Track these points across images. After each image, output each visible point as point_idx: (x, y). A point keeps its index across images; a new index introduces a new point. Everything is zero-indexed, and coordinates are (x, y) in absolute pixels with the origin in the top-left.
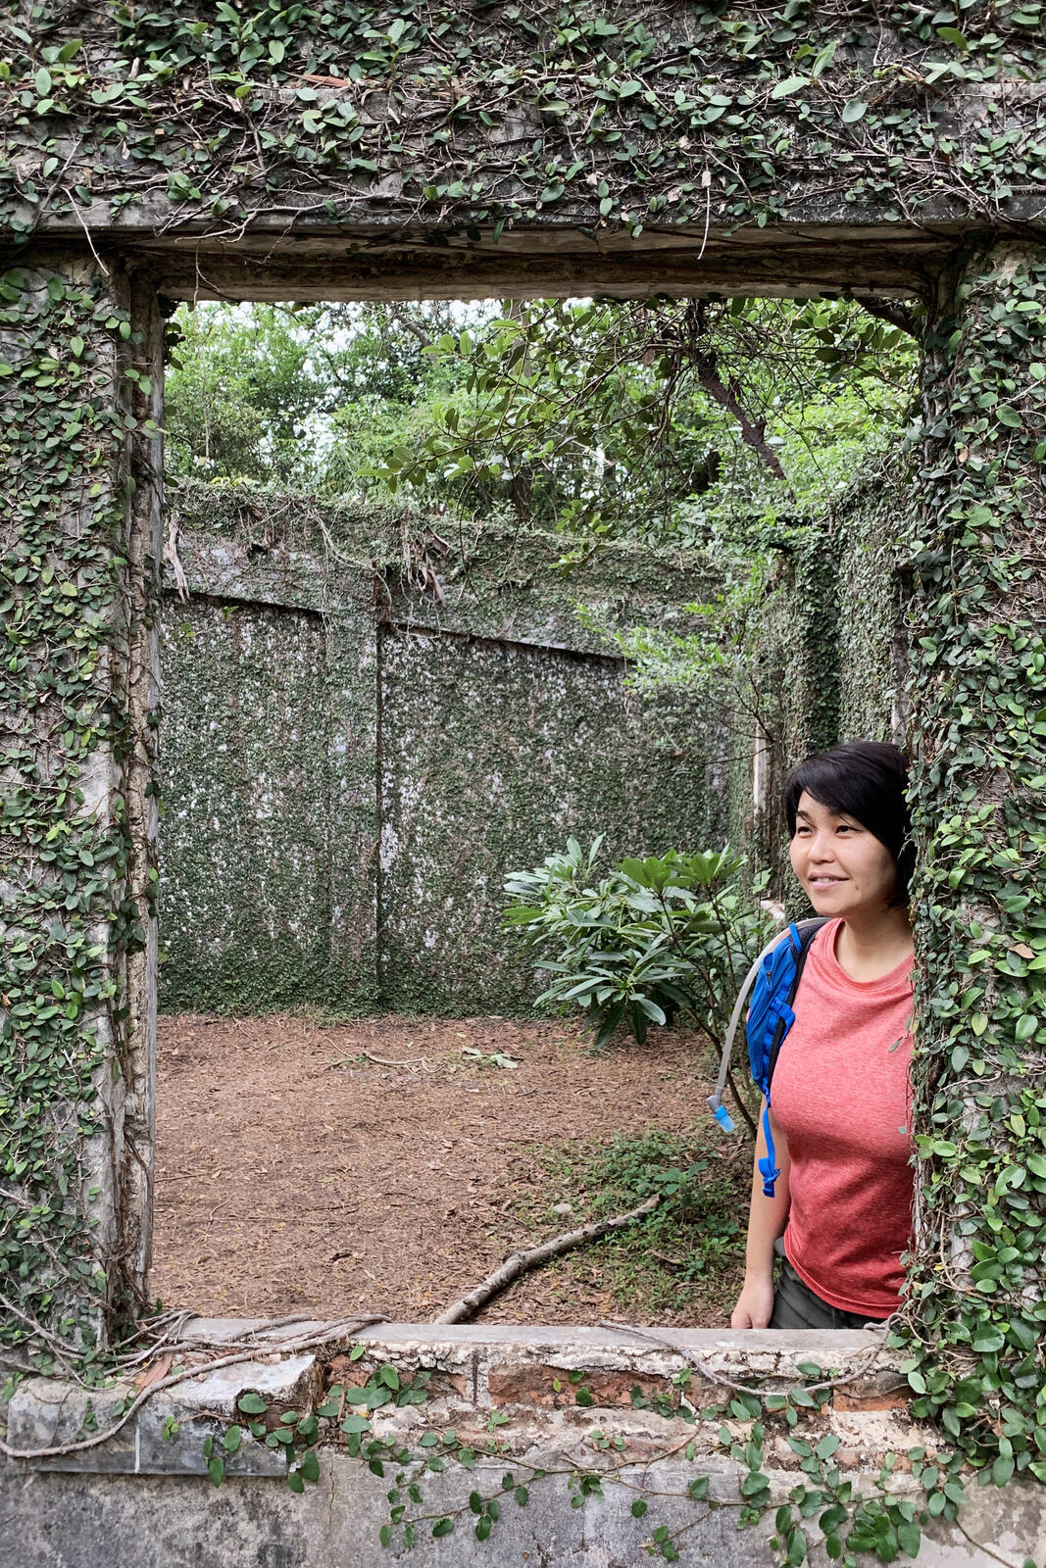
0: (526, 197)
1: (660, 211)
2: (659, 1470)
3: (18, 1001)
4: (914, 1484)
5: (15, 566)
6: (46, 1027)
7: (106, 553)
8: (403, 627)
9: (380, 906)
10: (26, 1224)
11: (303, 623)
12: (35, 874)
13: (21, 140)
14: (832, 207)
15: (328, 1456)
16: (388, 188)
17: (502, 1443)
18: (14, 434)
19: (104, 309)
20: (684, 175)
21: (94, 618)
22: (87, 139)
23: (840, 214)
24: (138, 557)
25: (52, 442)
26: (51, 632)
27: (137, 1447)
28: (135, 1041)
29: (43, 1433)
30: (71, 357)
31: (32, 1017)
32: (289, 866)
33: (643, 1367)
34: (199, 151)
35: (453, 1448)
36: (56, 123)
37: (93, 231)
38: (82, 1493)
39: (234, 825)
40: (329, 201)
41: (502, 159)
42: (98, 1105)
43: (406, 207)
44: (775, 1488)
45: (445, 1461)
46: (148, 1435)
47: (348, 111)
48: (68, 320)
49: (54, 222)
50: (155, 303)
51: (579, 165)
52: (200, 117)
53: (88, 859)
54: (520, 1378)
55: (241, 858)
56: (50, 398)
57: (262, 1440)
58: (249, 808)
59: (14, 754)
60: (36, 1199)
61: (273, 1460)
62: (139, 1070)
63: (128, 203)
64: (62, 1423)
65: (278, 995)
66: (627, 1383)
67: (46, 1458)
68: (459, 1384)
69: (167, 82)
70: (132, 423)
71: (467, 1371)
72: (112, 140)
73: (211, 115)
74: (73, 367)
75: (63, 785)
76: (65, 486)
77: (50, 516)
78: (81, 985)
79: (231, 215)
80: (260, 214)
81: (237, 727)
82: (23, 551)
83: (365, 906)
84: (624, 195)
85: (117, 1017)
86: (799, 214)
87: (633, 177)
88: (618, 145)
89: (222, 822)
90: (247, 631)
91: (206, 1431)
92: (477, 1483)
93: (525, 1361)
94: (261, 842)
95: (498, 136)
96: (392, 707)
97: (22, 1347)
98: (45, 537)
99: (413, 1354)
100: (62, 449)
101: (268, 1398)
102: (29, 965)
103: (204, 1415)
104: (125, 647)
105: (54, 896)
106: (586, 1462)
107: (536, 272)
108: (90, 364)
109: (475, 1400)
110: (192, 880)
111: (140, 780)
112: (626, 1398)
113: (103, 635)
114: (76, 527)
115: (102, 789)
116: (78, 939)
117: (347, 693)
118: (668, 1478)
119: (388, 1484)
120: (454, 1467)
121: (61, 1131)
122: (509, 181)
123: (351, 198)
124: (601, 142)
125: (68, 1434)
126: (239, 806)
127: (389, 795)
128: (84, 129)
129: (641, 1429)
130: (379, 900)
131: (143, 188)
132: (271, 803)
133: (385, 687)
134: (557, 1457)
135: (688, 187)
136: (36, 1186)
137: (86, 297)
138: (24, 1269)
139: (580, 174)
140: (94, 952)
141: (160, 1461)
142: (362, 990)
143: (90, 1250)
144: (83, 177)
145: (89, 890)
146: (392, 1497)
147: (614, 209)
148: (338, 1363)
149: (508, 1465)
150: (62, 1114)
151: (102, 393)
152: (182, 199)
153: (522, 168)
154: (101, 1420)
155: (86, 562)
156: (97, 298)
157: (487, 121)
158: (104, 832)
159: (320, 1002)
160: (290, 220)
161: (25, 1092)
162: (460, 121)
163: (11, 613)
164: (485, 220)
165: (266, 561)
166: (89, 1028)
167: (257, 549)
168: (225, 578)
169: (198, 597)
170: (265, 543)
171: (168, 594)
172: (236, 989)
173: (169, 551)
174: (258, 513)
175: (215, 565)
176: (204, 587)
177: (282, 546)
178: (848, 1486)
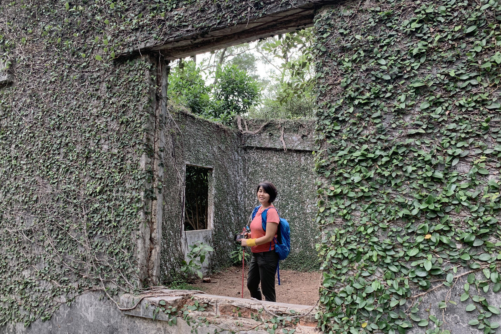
0: (214, 23)
1: (241, 19)
2: (250, 332)
3: (127, 208)
5: (131, 118)
6: (131, 214)
7: (146, 113)
10: (126, 258)
12: (131, 181)
13: (131, 35)
14: (277, 8)
15: (179, 319)
16: (190, 28)
17: (215, 321)
19: (147, 63)
20: (245, 10)
21: (143, 127)
22: (141, 31)
23: (279, 10)
26: (136, 130)
27: (141, 310)
28: (153, 220)
29: (125, 305)
30: (141, 75)
31: (129, 212)
33: (252, 307)
34: (158, 29)
35: (205, 321)
36: (137, 30)
37: (140, 49)
38: (134, 322)
39: (301, 214)
40: (178, 33)
41: (210, 16)
42: (140, 232)
45: (203, 324)
46: (143, 308)
47: (182, 14)
48: (140, 67)
49: (136, 49)
51: (224, 13)
52: (158, 22)
53: (139, 177)
55: (303, 224)
57: (164, 311)
58: (305, 209)
59: (129, 156)
60: (128, 253)
61: (166, 317)
63: (147, 42)
64: (129, 303)
66: (250, 312)
67: (125, 310)
68: (213, 308)
69: (154, 17)
70: (152, 86)
71: (214, 305)
72: (144, 30)
74: (141, 77)
75: (137, 162)
76: (139, 101)
77: (137, 107)
78: (137, 204)
79: (162, 40)
80: (168, 39)
81: (300, 186)
82: (132, 114)
84: (233, 17)
85: (146, 213)
86: (270, 12)
87: (234, 13)
89: (297, 213)
90: (303, 159)
91: (153, 308)
92: (209, 331)
93: (227, 303)
94: (308, 220)
95: (210, 12)
97: (125, 285)
99: (203, 299)
101: (166, 302)
102: (129, 200)
103: (153, 305)
104: (152, 133)
105: (134, 186)
106: (234, 328)
108: (144, 75)
109: (216, 313)
111: (157, 162)
112: (250, 316)
113: (144, 130)
114: (141, 108)
115: (145, 163)
116: (138, 194)
119: (191, 328)
120: (205, 325)
121: (133, 237)
122: (211, 20)
123: (182, 32)
125: (129, 305)
126: (302, 209)
128: (140, 30)
129: (248, 322)
131: (149, 39)
132: (311, 208)
134: (226, 326)
135: (246, 12)
136: (128, 249)
138: (126, 268)
139: (224, 15)
140: (139, 197)
141: (145, 314)
143: (137, 265)
144: (140, 39)
145: (140, 183)
146: (192, 332)
147: (231, 21)
148: (188, 300)
149: (216, 327)
150: (134, 233)
151: (146, 81)
153: (214, 17)
154: (135, 303)
155: (142, 115)
156: (145, 62)
157: (207, 9)
158: (144, 172)
160: (173, 39)
161: (127, 229)
162: (202, 10)
163: (130, 127)
164: (207, 30)
165: (307, 139)
166: (139, 214)
167: (304, 136)
168: (296, 144)
169: (289, 150)
170: (306, 134)
171: (282, 150)
172: (303, 263)
173: (281, 139)
174: (304, 126)
175: (293, 141)
176: (291, 148)
177: (311, 134)
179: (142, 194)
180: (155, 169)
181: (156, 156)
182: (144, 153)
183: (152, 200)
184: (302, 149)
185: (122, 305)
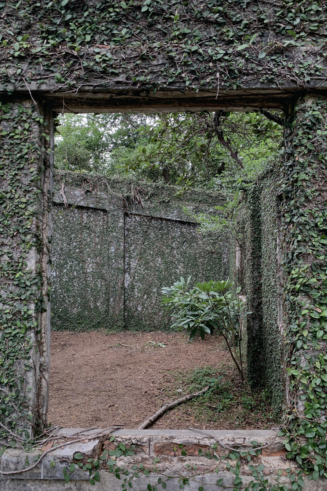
0: (164, 81)
1: (204, 85)
2: (207, 476)
3: (6, 328)
4: (288, 480)
5: (7, 193)
6: (15, 336)
7: (35, 189)
8: (131, 214)
9: (125, 298)
10: (8, 399)
11: (102, 213)
12: (12, 288)
13: (10, 64)
14: (256, 83)
15: (103, 473)
16: (122, 78)
17: (158, 468)
18: (7, 152)
19: (35, 115)
20: (211, 74)
21: (31, 209)
22: (30, 63)
23: (259, 86)
24: (45, 190)
25: (19, 155)
26: (18, 213)
27: (42, 470)
28: (43, 340)
29: (12, 466)
30: (25, 129)
31: (10, 333)
32: (97, 286)
33: (202, 443)
34: (64, 67)
35: (142, 470)
36: (21, 59)
37: (32, 91)
39: (81, 274)
40: (103, 82)
41: (156, 69)
42: (31, 361)
43: (127, 84)
44: (244, 483)
45: (140, 474)
46: (45, 467)
47: (109, 55)
48: (24, 118)
49: (20, 89)
50: (52, 114)
51: (179, 71)
52: (65, 57)
53: (28, 283)
54: (163, 447)
55: (83, 284)
56: (18, 142)
57: (81, 468)
58: (85, 269)
59: (6, 251)
60: (11, 391)
61: (85, 474)
62: (44, 349)
63: (42, 83)
64: (18, 463)
65: (94, 325)
66: (197, 448)
67: (13, 474)
68: (144, 449)
69: (54, 47)
70: (43, 149)
71: (147, 445)
72: (38, 64)
73: (67, 56)
74: (25, 132)
75: (21, 260)
76: (23, 168)
77: (18, 177)
78: (26, 323)
79: (74, 86)
80: (83, 86)
81: (82, 244)
82: (9, 188)
83: (120, 298)
84: (193, 80)
85: (37, 333)
86: (246, 86)
87: (196, 75)
88: (191, 65)
89: (77, 273)
90: (85, 216)
91: (64, 465)
92: (150, 481)
93: (165, 441)
94: (89, 279)
95: (155, 63)
96: (128, 238)
97: (6, 438)
98: (17, 184)
99: (130, 439)
100: (21, 157)
101: (84, 454)
102: (10, 317)
103: (63, 460)
104: (41, 218)
105: (18, 295)
106: (184, 474)
107: (167, 104)
108: (31, 131)
109: (149, 454)
110: (68, 290)
111: (45, 259)
112: (197, 453)
113: (33, 214)
114: (26, 181)
115: (33, 261)
116: (25, 309)
117: (114, 234)
118: (210, 479)
119: (122, 482)
120: (143, 476)
121: (19, 369)
122: (158, 76)
123: (110, 81)
124: (186, 64)
125: (20, 467)
126: (82, 268)
127: (128, 264)
128: (29, 61)
129: (202, 463)
130: (124, 296)
131: (47, 78)
132: (92, 267)
133: (126, 232)
134: (175, 472)
135: (212, 77)
136: (11, 387)
137: (30, 111)
138: (7, 413)
139: (180, 74)
140: (30, 312)
141: (49, 475)
142: (119, 324)
143: (28, 407)
144: (29, 75)
145: (28, 293)
146: (123, 486)
147: (190, 84)
148: (106, 442)
149: (160, 475)
150: (19, 363)
151: (34, 140)
152: (59, 81)
153: (162, 72)
154: (30, 462)
155: (29, 192)
156: (33, 112)
157: (152, 58)
158: (34, 275)
159: (107, 327)
160: (92, 88)
161: (8, 357)
162: (143, 58)
163: (6, 207)
164: (151, 88)
165: (91, 195)
166: (28, 336)
167: (88, 191)
168: (78, 200)
169: (70, 205)
170: (90, 189)
171: (61, 205)
172: (81, 323)
173: (62, 192)
174: (88, 181)
175: (75, 196)
176: (72, 203)
177: (95, 190)
178: (267, 481)
179: (33, 306)
180: (44, 269)
181: (45, 249)
182: (34, 248)
183: (42, 312)
184: (85, 206)
185: (7, 467)
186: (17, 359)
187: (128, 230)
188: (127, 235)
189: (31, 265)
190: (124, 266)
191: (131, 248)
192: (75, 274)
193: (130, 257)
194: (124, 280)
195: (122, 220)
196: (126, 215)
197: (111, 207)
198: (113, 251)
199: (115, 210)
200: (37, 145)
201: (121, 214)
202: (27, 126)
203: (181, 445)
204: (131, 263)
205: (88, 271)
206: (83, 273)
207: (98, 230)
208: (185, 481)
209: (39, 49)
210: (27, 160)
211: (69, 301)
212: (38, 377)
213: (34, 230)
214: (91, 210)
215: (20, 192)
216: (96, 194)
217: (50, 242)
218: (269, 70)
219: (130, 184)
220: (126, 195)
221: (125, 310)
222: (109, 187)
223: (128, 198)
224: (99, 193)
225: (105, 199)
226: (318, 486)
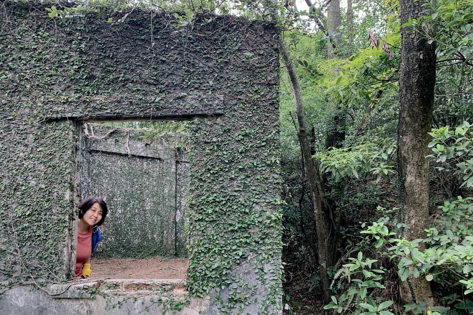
0: (127, 112)
1: (146, 113)
2: (146, 297)
3: (55, 227)
4: (184, 299)
5: (57, 163)
6: (58, 231)
7: (70, 161)
8: (181, 162)
9: (176, 231)
10: (54, 260)
11: (158, 161)
12: (58, 208)
13: (59, 106)
15: (98, 296)
16: (109, 111)
17: (123, 294)
18: (57, 145)
19: (71, 127)
20: (149, 108)
21: (68, 171)
22: (68, 105)
24: (76, 161)
25: (63, 146)
26: (62, 173)
27: (69, 294)
28: (73, 234)
29: (55, 291)
30: (66, 134)
31: (56, 229)
32: (154, 221)
33: (147, 283)
34: (83, 106)
35: (116, 295)
36: (64, 103)
37: (68, 117)
38: (61, 302)
39: (141, 211)
40: (100, 113)
41: (124, 107)
42: (66, 242)
43: (111, 113)
44: (163, 300)
46: (70, 292)
47: (103, 101)
48: (66, 129)
49: (63, 116)
50: (80, 124)
51: (134, 108)
52: (83, 102)
53: (65, 206)
54: (128, 285)
55: (142, 219)
56: (63, 139)
57: (87, 292)
58: (145, 207)
59: (56, 191)
60: (56, 257)
61: (88, 295)
62: (74, 239)
63: (74, 113)
64: (58, 290)
65: (151, 253)
66: (145, 286)
67: (55, 295)
68: (120, 287)
69: (80, 97)
70: (75, 142)
71: (121, 285)
72: (71, 105)
73: (85, 102)
74: (66, 135)
75: (62, 195)
76: (64, 152)
77: (62, 156)
78: (64, 224)
79: (87, 115)
80: (91, 114)
81: (142, 187)
82: (58, 161)
83: (172, 230)
84: (141, 111)
85: (69, 230)
87: (141, 109)
88: (140, 105)
90: (145, 164)
91: (79, 291)
92: (119, 300)
93: (130, 283)
94: (147, 215)
96: (179, 181)
97: (53, 279)
98: (61, 159)
99: (113, 282)
100: (64, 147)
101: (88, 286)
102: (56, 221)
103: (79, 289)
104: (73, 175)
105: (61, 211)
106: (136, 296)
108: (69, 135)
109: (122, 290)
110: (131, 225)
111: (75, 194)
112: (145, 288)
113: (69, 173)
114: (66, 158)
115: (68, 195)
116: (64, 217)
117: (168, 178)
118: (148, 298)
119: (106, 300)
120: (116, 297)
121: (60, 246)
122: (125, 110)
123: (104, 112)
124: (137, 104)
125: (59, 292)
126: (142, 206)
127: (179, 203)
129: (144, 292)
130: (175, 229)
131: (76, 111)
132: (150, 205)
133: (178, 176)
134: (131, 295)
135: (150, 110)
136: (56, 254)
137: (68, 126)
138: (54, 267)
140: (65, 219)
141: (71, 296)
142: (171, 252)
143: (64, 265)
144: (67, 110)
145: (66, 210)
146: (107, 302)
148: (102, 284)
149: (124, 297)
150: (60, 244)
151: (70, 139)
152: (81, 113)
153: (127, 108)
154: (63, 289)
155: (67, 163)
156: (70, 125)
157: (122, 102)
158: (68, 202)
159: (161, 255)
160: (96, 115)
161: (55, 241)
162: (119, 102)
163: (56, 170)
164: (122, 114)
165: (150, 147)
166: (65, 231)
167: (147, 144)
168: (140, 151)
169: (133, 156)
170: (149, 143)
171: (126, 155)
172: (141, 252)
173: (127, 145)
175: (137, 148)
176: (135, 154)
177: (153, 143)
178: (174, 299)
179: (67, 217)
180: (74, 199)
182: (69, 189)
183: (73, 220)
184: (145, 156)
185: (52, 292)
186: (59, 241)
187: (180, 174)
188: (178, 179)
189: (67, 197)
190: (176, 204)
191: (182, 190)
192: (137, 211)
193: (181, 197)
194: (175, 216)
195: (174, 167)
196: (177, 162)
197: (165, 157)
198: (167, 192)
199: (169, 159)
200: (71, 141)
201: (174, 162)
202: (67, 132)
203: (136, 284)
204: (182, 201)
205: (147, 208)
206: (143, 210)
207: (155, 175)
208: (136, 300)
209: (72, 99)
210: (67, 148)
211: (132, 234)
212: (69, 251)
213: (69, 180)
214: (150, 159)
215: (63, 163)
216: (154, 146)
217: (78, 186)
218: (175, 107)
219: (181, 138)
220: (177, 146)
221: (176, 240)
222: (164, 140)
223: (179, 149)
224: (156, 146)
225: (161, 150)
226: (198, 302)
